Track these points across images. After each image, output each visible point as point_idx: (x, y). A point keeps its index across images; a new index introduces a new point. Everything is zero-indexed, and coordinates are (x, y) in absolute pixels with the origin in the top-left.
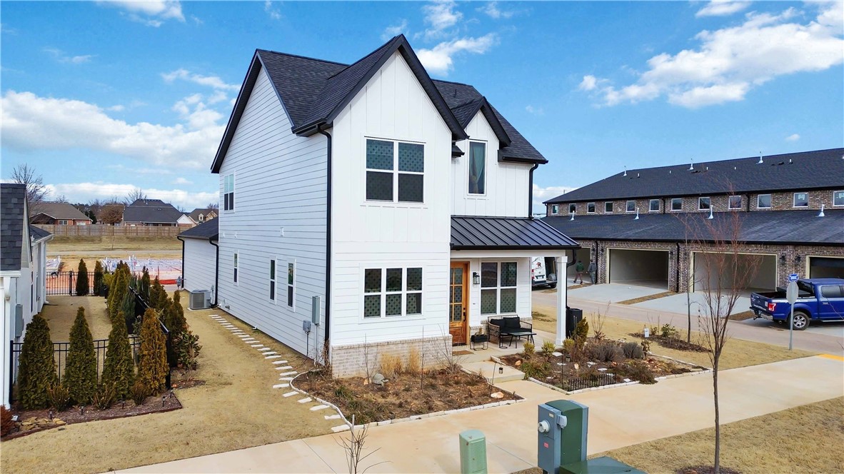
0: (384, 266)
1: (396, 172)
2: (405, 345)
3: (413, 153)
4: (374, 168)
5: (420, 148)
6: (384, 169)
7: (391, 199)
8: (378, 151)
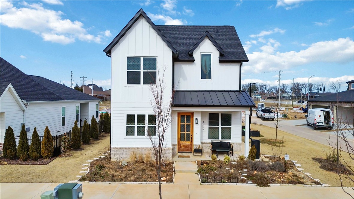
0: (136, 113)
1: (142, 71)
2: (146, 150)
3: (151, 62)
4: (131, 70)
5: (154, 60)
6: (136, 70)
7: (139, 83)
8: (132, 62)
